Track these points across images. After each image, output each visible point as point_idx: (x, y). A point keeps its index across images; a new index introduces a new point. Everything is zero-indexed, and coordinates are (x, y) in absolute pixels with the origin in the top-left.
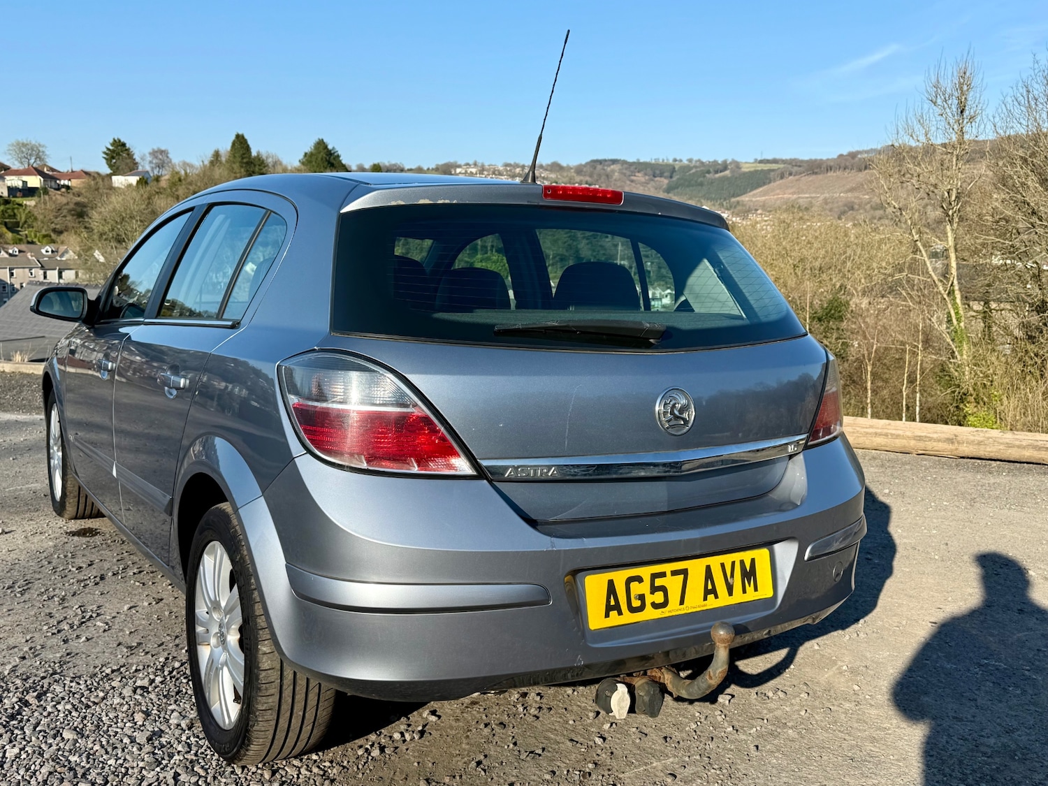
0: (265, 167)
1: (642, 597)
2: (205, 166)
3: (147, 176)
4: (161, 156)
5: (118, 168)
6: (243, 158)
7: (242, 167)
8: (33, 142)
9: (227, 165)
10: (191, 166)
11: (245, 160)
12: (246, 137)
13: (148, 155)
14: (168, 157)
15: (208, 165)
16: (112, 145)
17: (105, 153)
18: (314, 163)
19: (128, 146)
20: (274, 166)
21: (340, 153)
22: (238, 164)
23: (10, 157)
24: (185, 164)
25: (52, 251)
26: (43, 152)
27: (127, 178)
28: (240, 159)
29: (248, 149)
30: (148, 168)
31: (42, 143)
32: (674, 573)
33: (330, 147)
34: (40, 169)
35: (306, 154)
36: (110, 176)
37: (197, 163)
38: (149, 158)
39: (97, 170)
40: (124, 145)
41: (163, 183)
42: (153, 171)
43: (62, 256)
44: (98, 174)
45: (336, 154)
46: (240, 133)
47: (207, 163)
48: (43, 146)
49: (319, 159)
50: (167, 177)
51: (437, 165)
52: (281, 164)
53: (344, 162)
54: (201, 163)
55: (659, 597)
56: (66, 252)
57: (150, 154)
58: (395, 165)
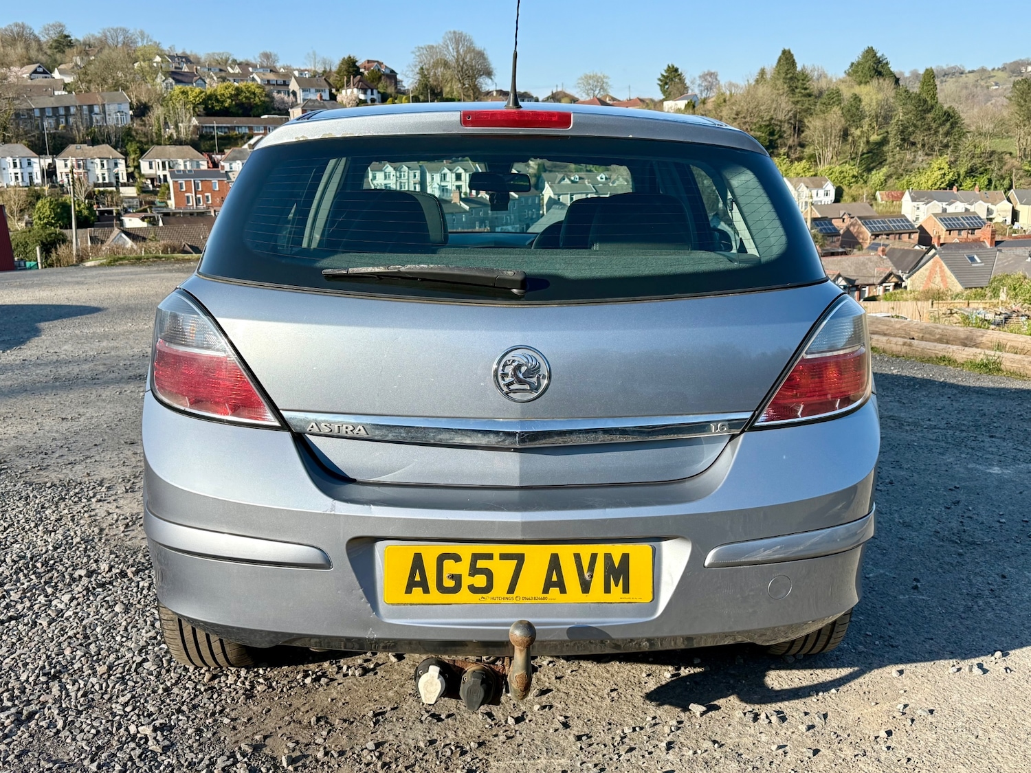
0: (808, 81)
1: (457, 578)
2: (749, 85)
3: (695, 99)
4: (710, 78)
5: (670, 94)
6: (787, 74)
7: (785, 83)
8: (599, 75)
9: (771, 83)
10: (736, 86)
11: (789, 76)
12: (792, 52)
13: (698, 79)
14: (716, 79)
15: (754, 83)
16: (666, 71)
17: (660, 80)
18: (860, 73)
19: (680, 71)
20: (818, 79)
21: (889, 60)
22: (781, 80)
23: (579, 90)
24: (731, 85)
25: (606, 178)
26: (607, 83)
27: (677, 102)
28: (784, 75)
29: (793, 63)
30: (697, 91)
31: (606, 75)
32: (504, 557)
33: (879, 55)
34: (603, 99)
35: (852, 64)
36: (662, 101)
37: (742, 83)
38: (698, 82)
39: (651, 97)
40: (676, 70)
41: (710, 105)
42: (701, 94)
43: (613, 183)
44: (652, 100)
45: (885, 62)
46: (787, 48)
47: (752, 82)
48: (607, 77)
49: (867, 69)
50: (713, 99)
51: (1004, 64)
52: (826, 77)
53: (892, 69)
54: (746, 83)
55: (480, 581)
56: (618, 179)
57: (700, 77)
58: (954, 68)
